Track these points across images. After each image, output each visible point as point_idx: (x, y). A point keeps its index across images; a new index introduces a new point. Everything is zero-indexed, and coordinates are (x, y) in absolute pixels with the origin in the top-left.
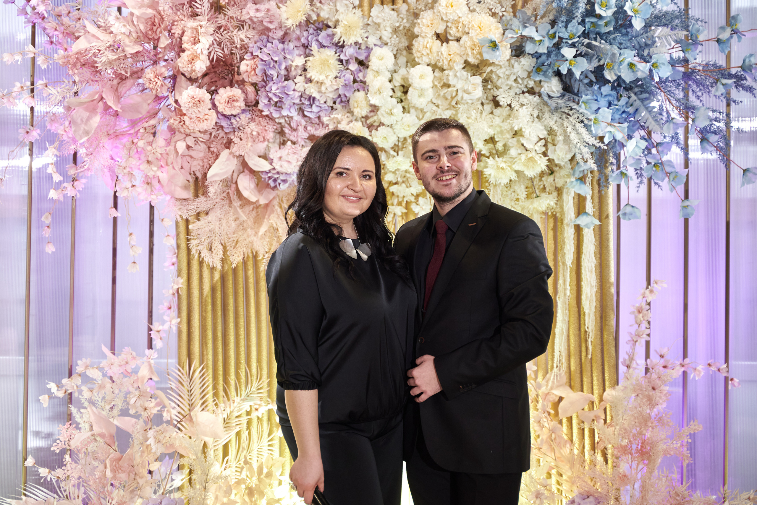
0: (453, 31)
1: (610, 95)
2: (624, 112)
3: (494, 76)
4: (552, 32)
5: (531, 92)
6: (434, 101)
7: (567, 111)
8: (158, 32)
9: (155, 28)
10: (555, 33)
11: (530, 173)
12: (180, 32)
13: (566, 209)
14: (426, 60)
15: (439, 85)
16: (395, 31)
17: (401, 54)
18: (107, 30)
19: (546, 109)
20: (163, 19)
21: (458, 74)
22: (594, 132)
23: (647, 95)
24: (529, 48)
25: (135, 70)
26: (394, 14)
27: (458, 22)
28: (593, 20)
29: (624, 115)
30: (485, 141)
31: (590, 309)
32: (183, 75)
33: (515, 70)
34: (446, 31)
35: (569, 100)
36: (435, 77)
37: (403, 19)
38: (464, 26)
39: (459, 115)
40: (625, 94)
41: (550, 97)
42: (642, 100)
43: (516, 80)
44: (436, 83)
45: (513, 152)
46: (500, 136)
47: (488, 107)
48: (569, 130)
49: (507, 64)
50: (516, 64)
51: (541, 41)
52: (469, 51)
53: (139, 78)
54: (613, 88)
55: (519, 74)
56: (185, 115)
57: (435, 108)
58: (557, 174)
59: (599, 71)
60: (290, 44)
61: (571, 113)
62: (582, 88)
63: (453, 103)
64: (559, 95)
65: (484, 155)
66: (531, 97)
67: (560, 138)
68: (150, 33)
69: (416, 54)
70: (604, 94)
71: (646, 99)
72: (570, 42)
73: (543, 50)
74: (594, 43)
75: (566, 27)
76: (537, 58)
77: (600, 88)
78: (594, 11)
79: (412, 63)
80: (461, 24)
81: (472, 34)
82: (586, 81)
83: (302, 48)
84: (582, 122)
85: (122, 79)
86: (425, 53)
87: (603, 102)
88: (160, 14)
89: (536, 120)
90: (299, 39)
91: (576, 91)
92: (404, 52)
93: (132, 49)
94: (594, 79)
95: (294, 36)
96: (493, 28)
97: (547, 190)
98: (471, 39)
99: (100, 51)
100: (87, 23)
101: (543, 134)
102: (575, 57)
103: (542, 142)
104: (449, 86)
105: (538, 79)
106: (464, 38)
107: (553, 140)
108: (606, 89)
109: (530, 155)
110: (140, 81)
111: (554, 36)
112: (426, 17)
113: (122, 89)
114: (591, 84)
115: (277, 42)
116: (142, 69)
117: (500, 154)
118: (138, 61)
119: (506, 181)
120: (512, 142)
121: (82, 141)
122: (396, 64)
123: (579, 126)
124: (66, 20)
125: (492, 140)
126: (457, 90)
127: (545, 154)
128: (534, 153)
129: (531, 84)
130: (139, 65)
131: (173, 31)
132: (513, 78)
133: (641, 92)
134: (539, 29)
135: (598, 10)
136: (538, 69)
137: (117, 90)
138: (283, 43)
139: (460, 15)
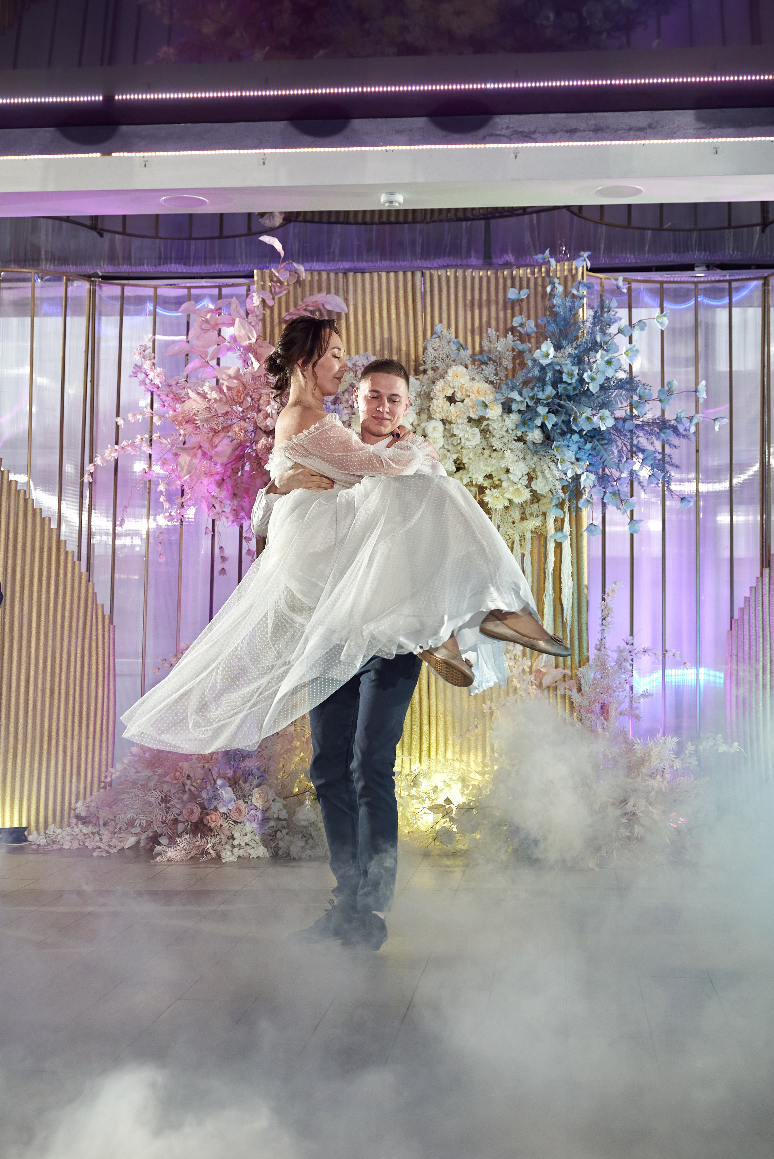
0: (459, 396)
1: (580, 442)
2: (590, 454)
3: (491, 428)
4: (531, 395)
5: (519, 439)
6: (446, 447)
7: (543, 454)
8: (242, 397)
9: (239, 394)
10: (534, 396)
11: (517, 500)
12: (259, 397)
13: (548, 528)
14: (438, 416)
15: (448, 435)
16: (419, 395)
17: (424, 412)
18: (204, 396)
19: (529, 452)
20: (245, 388)
21: (460, 427)
22: (560, 468)
23: (606, 441)
24: (514, 407)
25: (225, 425)
26: (418, 382)
27: (462, 387)
28: (563, 386)
29: (590, 457)
30: (486, 476)
31: (568, 604)
32: (260, 429)
33: (506, 423)
34: (453, 394)
35: (548, 445)
36: (445, 428)
37: (423, 386)
38: (467, 391)
39: (463, 457)
40: (590, 439)
41: (534, 443)
42: (602, 445)
43: (507, 431)
44: (446, 433)
45: (504, 484)
46: (495, 473)
47: (487, 452)
48: (545, 467)
49: (500, 418)
50: (507, 419)
51: (522, 402)
52: (471, 409)
53: (229, 432)
54: (581, 436)
55: (510, 426)
56: (261, 458)
57: (446, 452)
58: (540, 502)
59: (567, 423)
60: (340, 405)
61: (546, 455)
62: (556, 436)
63: (459, 448)
64: (541, 442)
65: (486, 488)
66: (517, 443)
67: (539, 474)
68: (236, 398)
69: (432, 413)
70: (575, 441)
71: (606, 444)
72: (545, 402)
73: (523, 408)
74: (562, 402)
75: (543, 390)
76: (523, 415)
77: (571, 437)
78: (561, 378)
79: (430, 418)
80: (464, 390)
81: (472, 396)
82: (558, 431)
83: (350, 408)
84: (553, 461)
85: (216, 432)
86: (438, 411)
87: (574, 447)
88: (243, 384)
89: (522, 460)
90: (347, 401)
91: (552, 438)
92: (426, 411)
93: (222, 409)
94: (566, 430)
95: (344, 399)
96: (489, 392)
97: (535, 515)
98: (472, 400)
99: (198, 411)
100: (189, 391)
101: (526, 470)
102: (549, 412)
103: (526, 477)
104: (455, 435)
105: (523, 430)
106: (467, 400)
107: (536, 475)
108: (576, 437)
109: (516, 487)
110: (230, 434)
111: (532, 398)
112: (440, 384)
113: (216, 440)
114: (563, 434)
115: (330, 404)
116: (230, 425)
117: (496, 487)
118: (227, 419)
119: (500, 507)
120: (504, 477)
121: (185, 478)
122: (419, 420)
123: (551, 464)
124: (174, 388)
125: (489, 477)
126: (460, 439)
127: (528, 486)
128: (519, 485)
129: (519, 434)
130: (229, 422)
131: (253, 397)
132: (505, 429)
133: (603, 439)
134: (525, 391)
135: (565, 377)
136: (524, 423)
137: (211, 440)
138: (335, 404)
139: (463, 383)
